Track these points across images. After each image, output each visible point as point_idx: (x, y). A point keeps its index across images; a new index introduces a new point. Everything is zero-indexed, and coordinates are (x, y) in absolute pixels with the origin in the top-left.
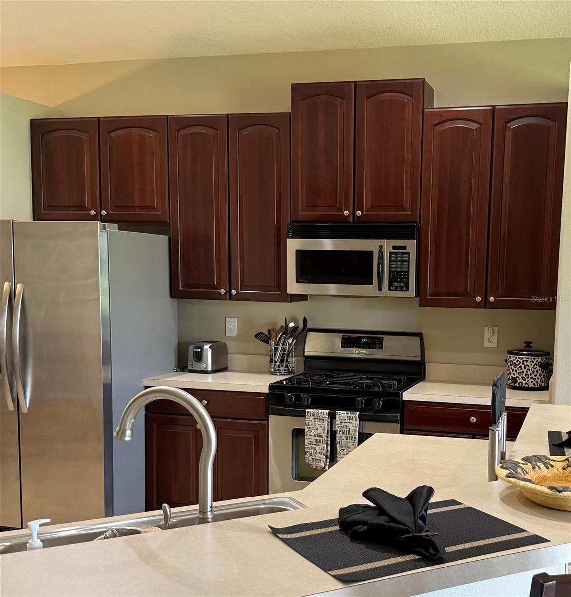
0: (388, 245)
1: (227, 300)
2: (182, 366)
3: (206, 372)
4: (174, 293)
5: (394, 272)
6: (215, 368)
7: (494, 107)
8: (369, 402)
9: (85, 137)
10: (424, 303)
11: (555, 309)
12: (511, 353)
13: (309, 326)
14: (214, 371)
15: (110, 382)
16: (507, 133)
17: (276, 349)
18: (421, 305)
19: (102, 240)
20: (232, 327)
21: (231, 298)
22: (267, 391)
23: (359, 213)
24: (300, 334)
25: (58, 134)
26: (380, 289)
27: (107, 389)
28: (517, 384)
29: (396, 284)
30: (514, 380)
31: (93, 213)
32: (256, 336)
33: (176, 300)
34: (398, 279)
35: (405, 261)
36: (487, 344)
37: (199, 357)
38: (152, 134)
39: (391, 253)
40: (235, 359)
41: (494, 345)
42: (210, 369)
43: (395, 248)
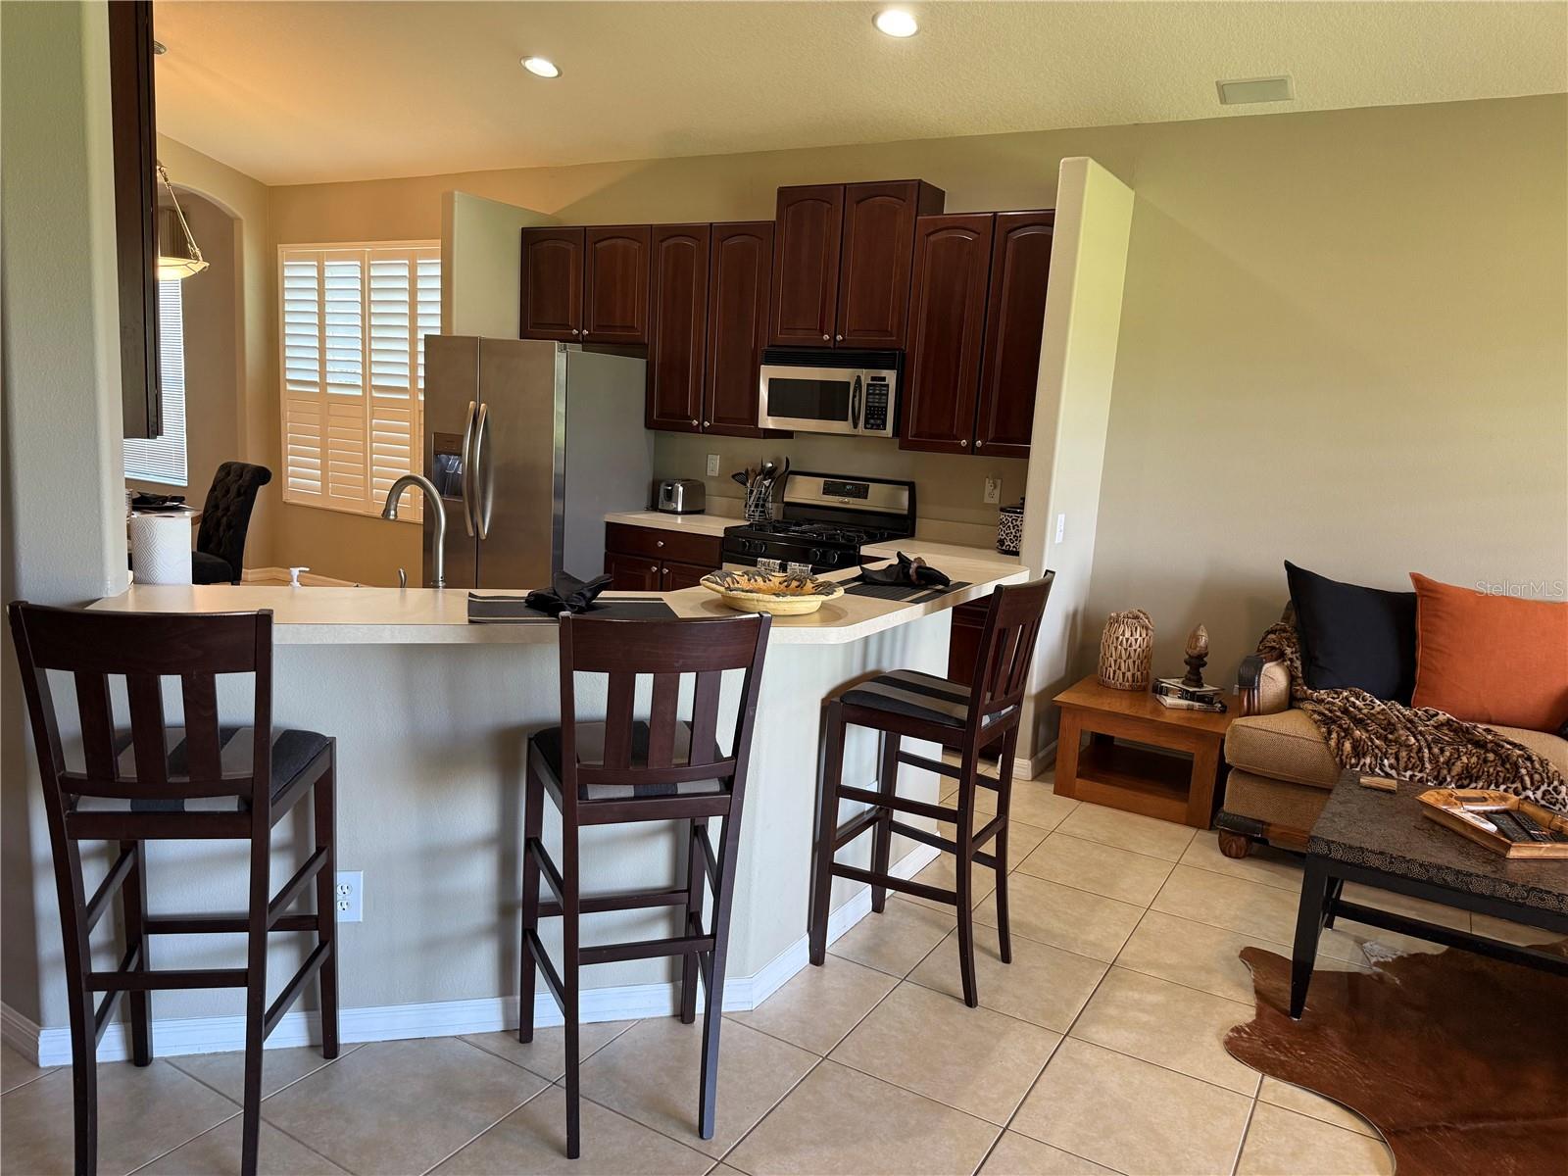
0: (866, 375)
1: (699, 433)
2: (654, 506)
3: (675, 512)
4: (650, 424)
5: (871, 407)
6: (688, 509)
7: (995, 213)
8: (823, 555)
9: (571, 247)
10: (905, 445)
11: (1028, 457)
12: (1002, 510)
13: (791, 468)
14: (684, 513)
15: (562, 513)
16: (1009, 245)
17: (751, 492)
18: (901, 448)
19: (560, 361)
20: (714, 465)
21: (706, 431)
22: (722, 535)
23: (839, 337)
24: (779, 476)
25: (545, 244)
26: (855, 426)
27: (559, 522)
28: (1004, 548)
29: (872, 421)
30: (1002, 542)
31: (575, 332)
32: (733, 477)
33: (653, 431)
34: (876, 417)
35: (884, 395)
36: (987, 500)
37: (670, 496)
38: (636, 245)
39: (869, 385)
40: (715, 501)
41: (996, 500)
42: (680, 509)
43: (873, 379)
